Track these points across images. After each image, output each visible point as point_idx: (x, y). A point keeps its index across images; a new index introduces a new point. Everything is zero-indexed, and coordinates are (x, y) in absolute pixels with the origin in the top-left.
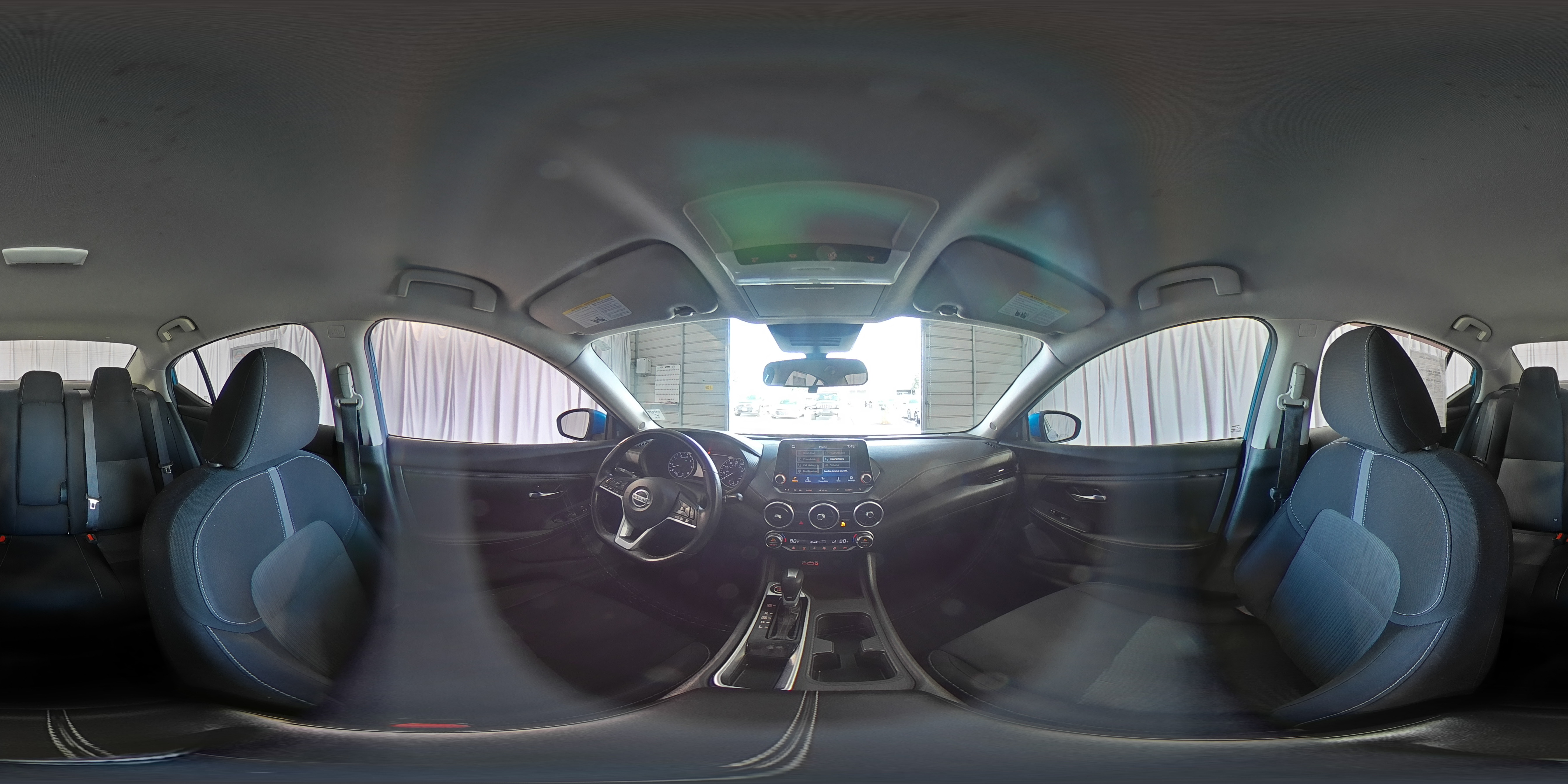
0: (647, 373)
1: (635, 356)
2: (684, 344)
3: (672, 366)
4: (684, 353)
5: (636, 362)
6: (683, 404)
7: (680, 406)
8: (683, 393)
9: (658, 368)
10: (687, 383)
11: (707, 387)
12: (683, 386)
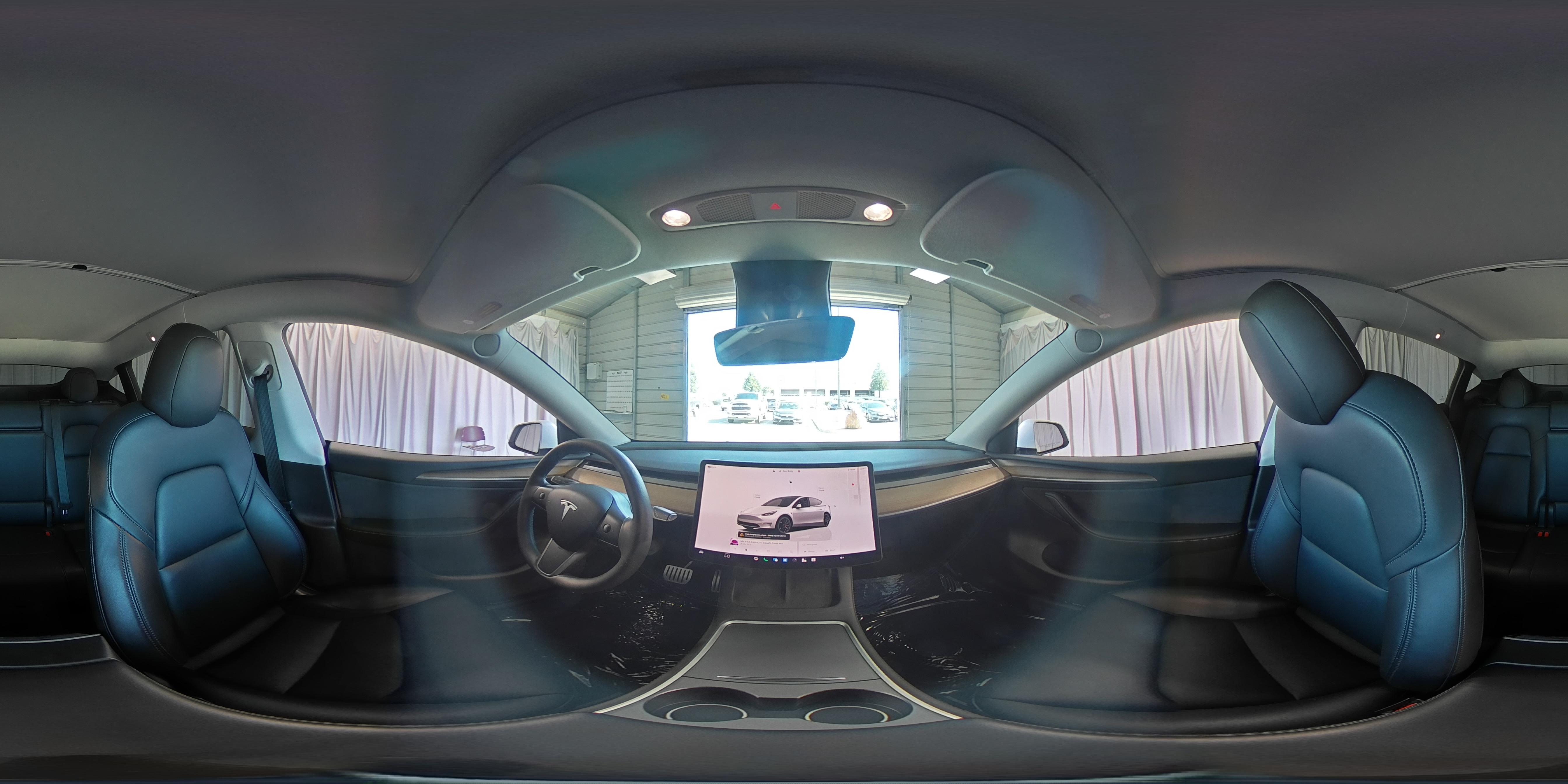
0: (598, 379)
1: (586, 361)
2: (637, 346)
3: (625, 371)
4: (637, 357)
5: (586, 367)
6: (636, 413)
7: (634, 415)
8: (636, 402)
9: (609, 373)
10: (642, 390)
11: (663, 396)
12: (636, 394)
